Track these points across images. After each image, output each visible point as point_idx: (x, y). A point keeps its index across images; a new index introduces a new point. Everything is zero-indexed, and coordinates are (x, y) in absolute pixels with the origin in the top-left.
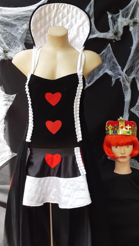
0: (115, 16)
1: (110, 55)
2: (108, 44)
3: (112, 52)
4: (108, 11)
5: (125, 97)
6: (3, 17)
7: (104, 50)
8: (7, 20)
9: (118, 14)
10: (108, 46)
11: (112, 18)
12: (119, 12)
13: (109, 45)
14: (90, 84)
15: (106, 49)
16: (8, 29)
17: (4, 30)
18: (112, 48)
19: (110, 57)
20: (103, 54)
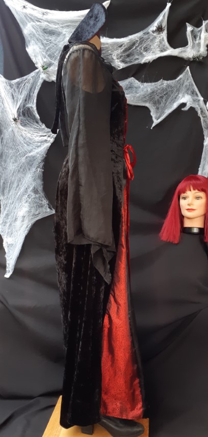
0: (197, 30)
1: (189, 81)
2: (186, 67)
3: (192, 78)
4: (188, 23)
5: (205, 138)
6: (47, 23)
7: (181, 74)
8: (53, 27)
9: (200, 29)
10: (186, 70)
11: (192, 32)
12: (202, 25)
13: (188, 68)
14: (159, 120)
15: (184, 74)
16: (52, 38)
17: (47, 40)
18: (191, 73)
19: (188, 84)
20: (179, 80)
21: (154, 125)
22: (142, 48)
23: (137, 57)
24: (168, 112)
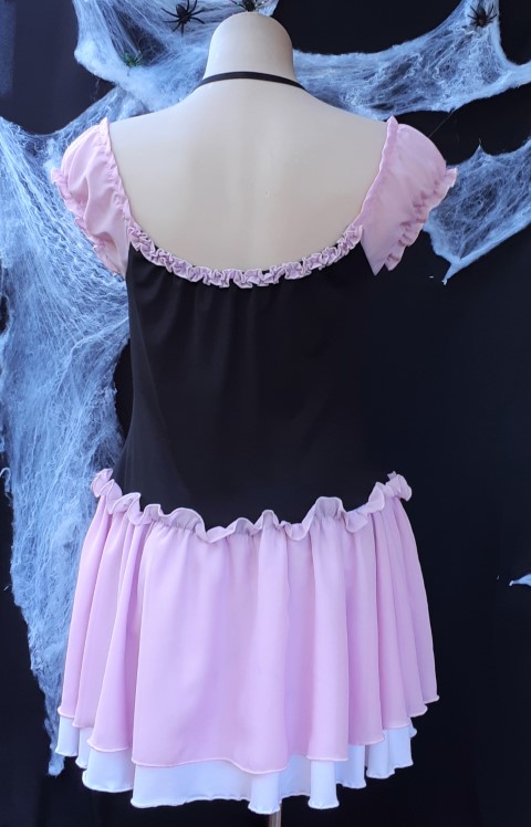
21: (451, 272)
22: (437, 69)
23: (420, 92)
24: (497, 238)
